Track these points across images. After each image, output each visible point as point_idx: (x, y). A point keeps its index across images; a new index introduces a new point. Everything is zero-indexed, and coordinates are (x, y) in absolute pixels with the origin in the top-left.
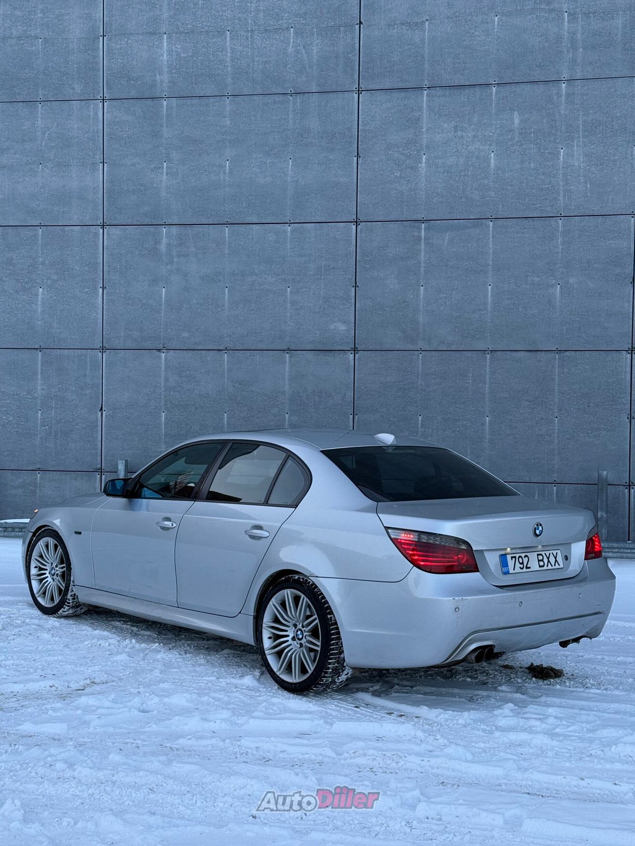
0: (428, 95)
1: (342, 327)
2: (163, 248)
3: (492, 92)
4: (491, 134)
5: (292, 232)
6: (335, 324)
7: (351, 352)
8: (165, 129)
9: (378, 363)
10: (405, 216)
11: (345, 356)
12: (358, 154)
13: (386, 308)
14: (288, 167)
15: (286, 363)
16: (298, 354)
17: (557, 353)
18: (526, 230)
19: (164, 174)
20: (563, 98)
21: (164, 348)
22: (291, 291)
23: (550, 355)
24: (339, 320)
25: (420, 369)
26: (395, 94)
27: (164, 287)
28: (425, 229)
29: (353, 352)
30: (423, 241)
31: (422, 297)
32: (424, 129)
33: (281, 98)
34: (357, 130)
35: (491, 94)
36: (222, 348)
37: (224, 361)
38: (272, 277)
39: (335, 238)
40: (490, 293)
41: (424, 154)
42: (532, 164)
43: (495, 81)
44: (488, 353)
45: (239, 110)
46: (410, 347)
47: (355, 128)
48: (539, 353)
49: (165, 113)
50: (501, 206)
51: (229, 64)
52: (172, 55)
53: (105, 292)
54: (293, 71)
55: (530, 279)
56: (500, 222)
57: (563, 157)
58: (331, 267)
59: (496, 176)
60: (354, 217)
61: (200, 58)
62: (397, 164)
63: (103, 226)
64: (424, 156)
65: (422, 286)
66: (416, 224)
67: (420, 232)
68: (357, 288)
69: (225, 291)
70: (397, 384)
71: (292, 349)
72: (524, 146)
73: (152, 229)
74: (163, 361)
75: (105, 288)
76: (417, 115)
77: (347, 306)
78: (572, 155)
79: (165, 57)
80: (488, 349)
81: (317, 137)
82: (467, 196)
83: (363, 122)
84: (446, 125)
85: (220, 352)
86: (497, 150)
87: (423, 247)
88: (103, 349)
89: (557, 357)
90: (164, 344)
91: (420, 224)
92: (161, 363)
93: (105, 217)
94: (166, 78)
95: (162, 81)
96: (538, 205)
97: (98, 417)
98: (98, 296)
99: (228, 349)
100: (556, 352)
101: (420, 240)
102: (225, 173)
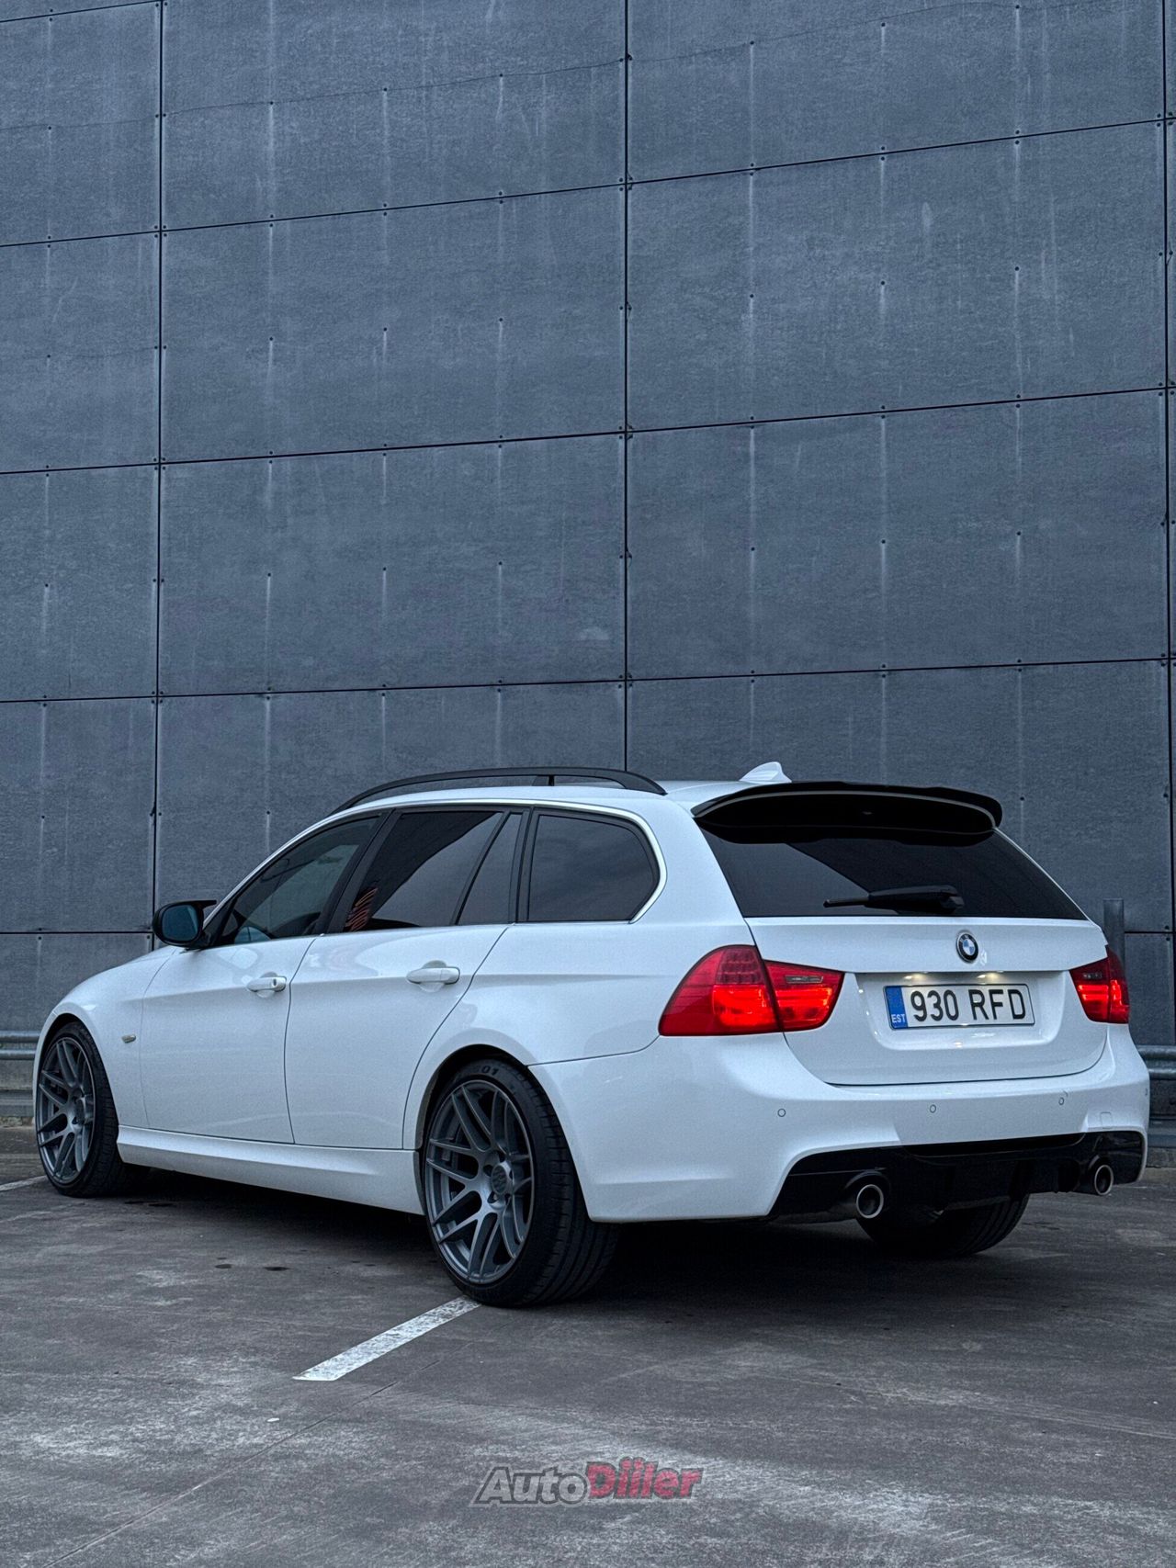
0: (756, 183)
1: (602, 636)
2: (267, 499)
3: (879, 169)
4: (879, 249)
5: (506, 457)
6: (587, 631)
7: (620, 683)
8: (271, 277)
9: (672, 704)
10: (717, 416)
11: (607, 693)
12: (626, 303)
13: (685, 596)
14: (498, 335)
15: (495, 710)
16: (518, 691)
17: (1020, 670)
18: (950, 431)
19: (270, 362)
20: (1017, 171)
21: (269, 689)
22: (505, 573)
23: (1006, 674)
24: (595, 622)
25: (752, 712)
26: (694, 185)
27: (269, 575)
28: (756, 440)
29: (622, 683)
30: (752, 462)
31: (752, 570)
32: (751, 249)
33: (483, 206)
34: (623, 258)
35: (877, 173)
36: (375, 687)
37: (380, 711)
38: (469, 545)
39: (586, 465)
40: (883, 559)
41: (752, 296)
42: (959, 303)
43: (883, 148)
44: (884, 676)
45: (405, 234)
46: (732, 669)
47: (621, 255)
48: (983, 670)
49: (271, 249)
50: (901, 387)
51: (386, 151)
52: (283, 142)
53: (162, 588)
54: (505, 156)
55: (961, 527)
56: (899, 418)
57: (1020, 285)
58: (579, 520)
59: (890, 329)
60: (621, 423)
61: (334, 144)
62: (700, 318)
63: (160, 464)
64: (752, 300)
65: (753, 549)
66: (741, 430)
67: (747, 445)
68: (629, 560)
69: (382, 576)
70: (708, 742)
71: (509, 682)
72: (944, 269)
73: (248, 464)
74: (268, 716)
75: (163, 581)
76: (736, 222)
77: (611, 595)
78: (1038, 280)
79: (271, 147)
80: (884, 666)
81: (549, 276)
82: (836, 372)
83: (634, 241)
84: (791, 239)
85: (372, 693)
86: (890, 280)
87: (753, 474)
88: (158, 697)
89: (1020, 677)
90: (269, 683)
91: (745, 429)
92: (263, 718)
93: (162, 448)
94: (273, 184)
95: (265, 190)
96: (973, 381)
97: (147, 826)
98: (150, 595)
99: (388, 686)
100: (1018, 667)
101: (747, 461)
102: (381, 354)
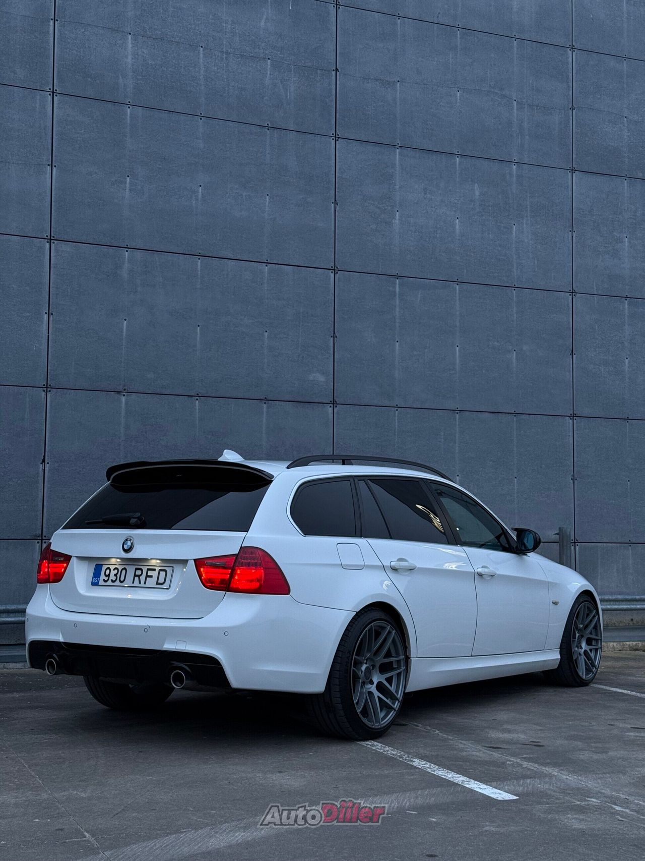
0: (400, 154)
1: (321, 378)
2: (124, 273)
4: (456, 201)
5: (269, 272)
6: (313, 375)
7: (330, 405)
8: (128, 139)
9: (357, 419)
10: (380, 269)
11: (324, 409)
12: (335, 200)
13: (364, 362)
14: (265, 203)
15: (263, 414)
16: (276, 405)
17: (515, 416)
18: (487, 296)
19: (127, 190)
20: (515, 178)
21: (125, 390)
22: (269, 337)
23: (510, 417)
24: (318, 370)
25: (397, 426)
26: (371, 147)
27: (125, 320)
28: (399, 285)
29: (332, 405)
30: (397, 296)
31: (397, 352)
32: (398, 187)
33: (258, 129)
34: (334, 176)
35: (455, 163)
36: (193, 394)
37: (195, 409)
38: (248, 319)
39: (313, 284)
40: (457, 355)
41: (398, 211)
42: (490, 236)
43: (458, 152)
44: (457, 413)
45: (212, 133)
46: (387, 403)
47: (332, 175)
48: (500, 414)
50: (465, 271)
51: (202, 82)
52: (138, 59)
53: (51, 319)
54: (271, 105)
55: (491, 344)
56: (465, 286)
57: (516, 233)
58: (310, 314)
59: (461, 241)
60: (333, 265)
62: (372, 217)
63: (51, 239)
64: (398, 213)
65: (397, 342)
66: (392, 279)
67: (395, 287)
68: (335, 339)
69: (197, 330)
71: (270, 399)
72: (484, 218)
73: (111, 250)
74: (123, 405)
75: (52, 314)
76: (390, 171)
77: (326, 357)
78: (523, 232)
79: (129, 60)
81: (295, 177)
82: (436, 258)
83: (340, 169)
84: (416, 186)
85: (190, 398)
86: (461, 218)
87: (397, 302)
88: (47, 388)
89: (515, 419)
90: (124, 386)
91: (395, 279)
92: (121, 407)
93: (53, 230)
94: (130, 83)
95: (125, 85)
96: (496, 274)
97: (38, 470)
98: (42, 323)
99: (200, 395)
100: (514, 414)
101: (395, 296)
102: (198, 200)
